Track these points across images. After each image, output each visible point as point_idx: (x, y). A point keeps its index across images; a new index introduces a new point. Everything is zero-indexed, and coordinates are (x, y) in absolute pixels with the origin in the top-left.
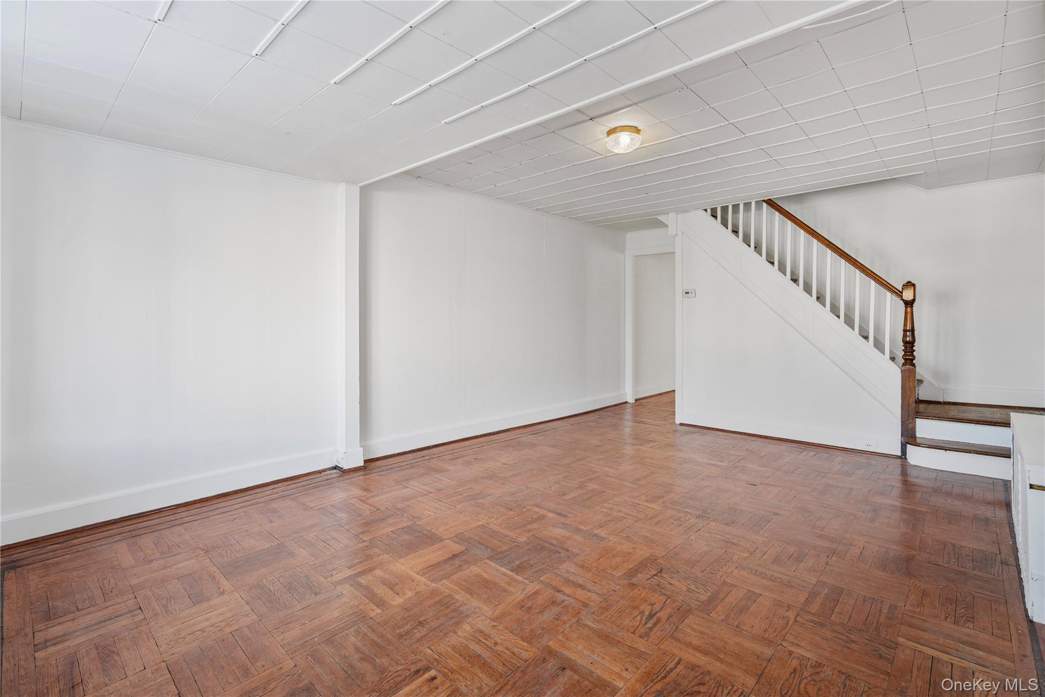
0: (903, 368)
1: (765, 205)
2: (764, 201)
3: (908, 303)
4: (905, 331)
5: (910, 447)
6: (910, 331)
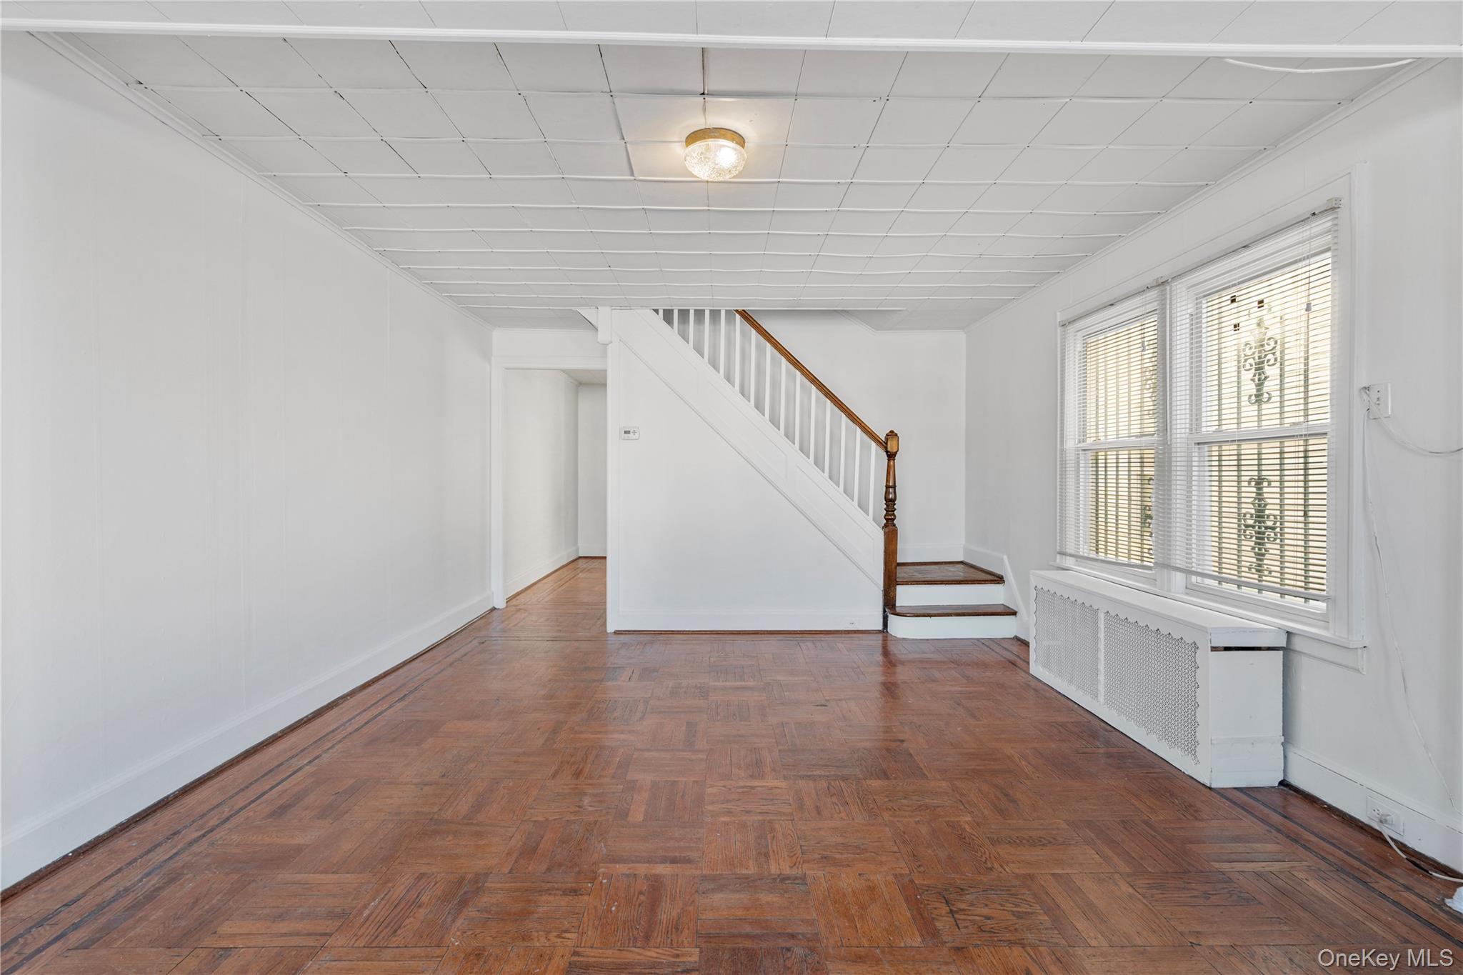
0: (887, 530)
1: (738, 316)
2: (737, 311)
3: (891, 456)
4: (887, 487)
5: (892, 619)
6: (890, 487)
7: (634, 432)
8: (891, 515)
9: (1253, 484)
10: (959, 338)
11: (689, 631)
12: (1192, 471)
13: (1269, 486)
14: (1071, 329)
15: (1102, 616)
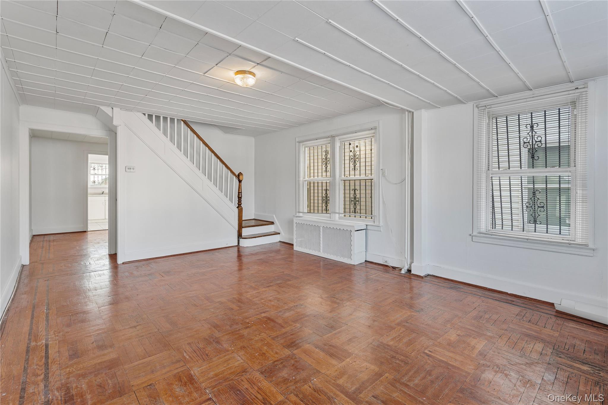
0: (239, 208)
1: (182, 122)
2: (182, 120)
3: (240, 181)
4: (239, 193)
5: (241, 240)
6: (240, 193)
7: (133, 169)
8: (240, 203)
9: (353, 190)
10: (252, 140)
11: (158, 257)
12: (340, 187)
13: (357, 191)
14: (301, 144)
15: (321, 228)
